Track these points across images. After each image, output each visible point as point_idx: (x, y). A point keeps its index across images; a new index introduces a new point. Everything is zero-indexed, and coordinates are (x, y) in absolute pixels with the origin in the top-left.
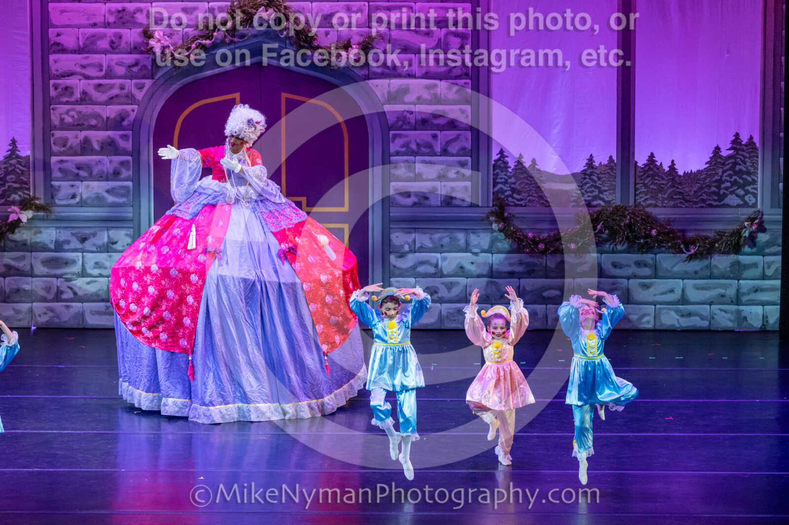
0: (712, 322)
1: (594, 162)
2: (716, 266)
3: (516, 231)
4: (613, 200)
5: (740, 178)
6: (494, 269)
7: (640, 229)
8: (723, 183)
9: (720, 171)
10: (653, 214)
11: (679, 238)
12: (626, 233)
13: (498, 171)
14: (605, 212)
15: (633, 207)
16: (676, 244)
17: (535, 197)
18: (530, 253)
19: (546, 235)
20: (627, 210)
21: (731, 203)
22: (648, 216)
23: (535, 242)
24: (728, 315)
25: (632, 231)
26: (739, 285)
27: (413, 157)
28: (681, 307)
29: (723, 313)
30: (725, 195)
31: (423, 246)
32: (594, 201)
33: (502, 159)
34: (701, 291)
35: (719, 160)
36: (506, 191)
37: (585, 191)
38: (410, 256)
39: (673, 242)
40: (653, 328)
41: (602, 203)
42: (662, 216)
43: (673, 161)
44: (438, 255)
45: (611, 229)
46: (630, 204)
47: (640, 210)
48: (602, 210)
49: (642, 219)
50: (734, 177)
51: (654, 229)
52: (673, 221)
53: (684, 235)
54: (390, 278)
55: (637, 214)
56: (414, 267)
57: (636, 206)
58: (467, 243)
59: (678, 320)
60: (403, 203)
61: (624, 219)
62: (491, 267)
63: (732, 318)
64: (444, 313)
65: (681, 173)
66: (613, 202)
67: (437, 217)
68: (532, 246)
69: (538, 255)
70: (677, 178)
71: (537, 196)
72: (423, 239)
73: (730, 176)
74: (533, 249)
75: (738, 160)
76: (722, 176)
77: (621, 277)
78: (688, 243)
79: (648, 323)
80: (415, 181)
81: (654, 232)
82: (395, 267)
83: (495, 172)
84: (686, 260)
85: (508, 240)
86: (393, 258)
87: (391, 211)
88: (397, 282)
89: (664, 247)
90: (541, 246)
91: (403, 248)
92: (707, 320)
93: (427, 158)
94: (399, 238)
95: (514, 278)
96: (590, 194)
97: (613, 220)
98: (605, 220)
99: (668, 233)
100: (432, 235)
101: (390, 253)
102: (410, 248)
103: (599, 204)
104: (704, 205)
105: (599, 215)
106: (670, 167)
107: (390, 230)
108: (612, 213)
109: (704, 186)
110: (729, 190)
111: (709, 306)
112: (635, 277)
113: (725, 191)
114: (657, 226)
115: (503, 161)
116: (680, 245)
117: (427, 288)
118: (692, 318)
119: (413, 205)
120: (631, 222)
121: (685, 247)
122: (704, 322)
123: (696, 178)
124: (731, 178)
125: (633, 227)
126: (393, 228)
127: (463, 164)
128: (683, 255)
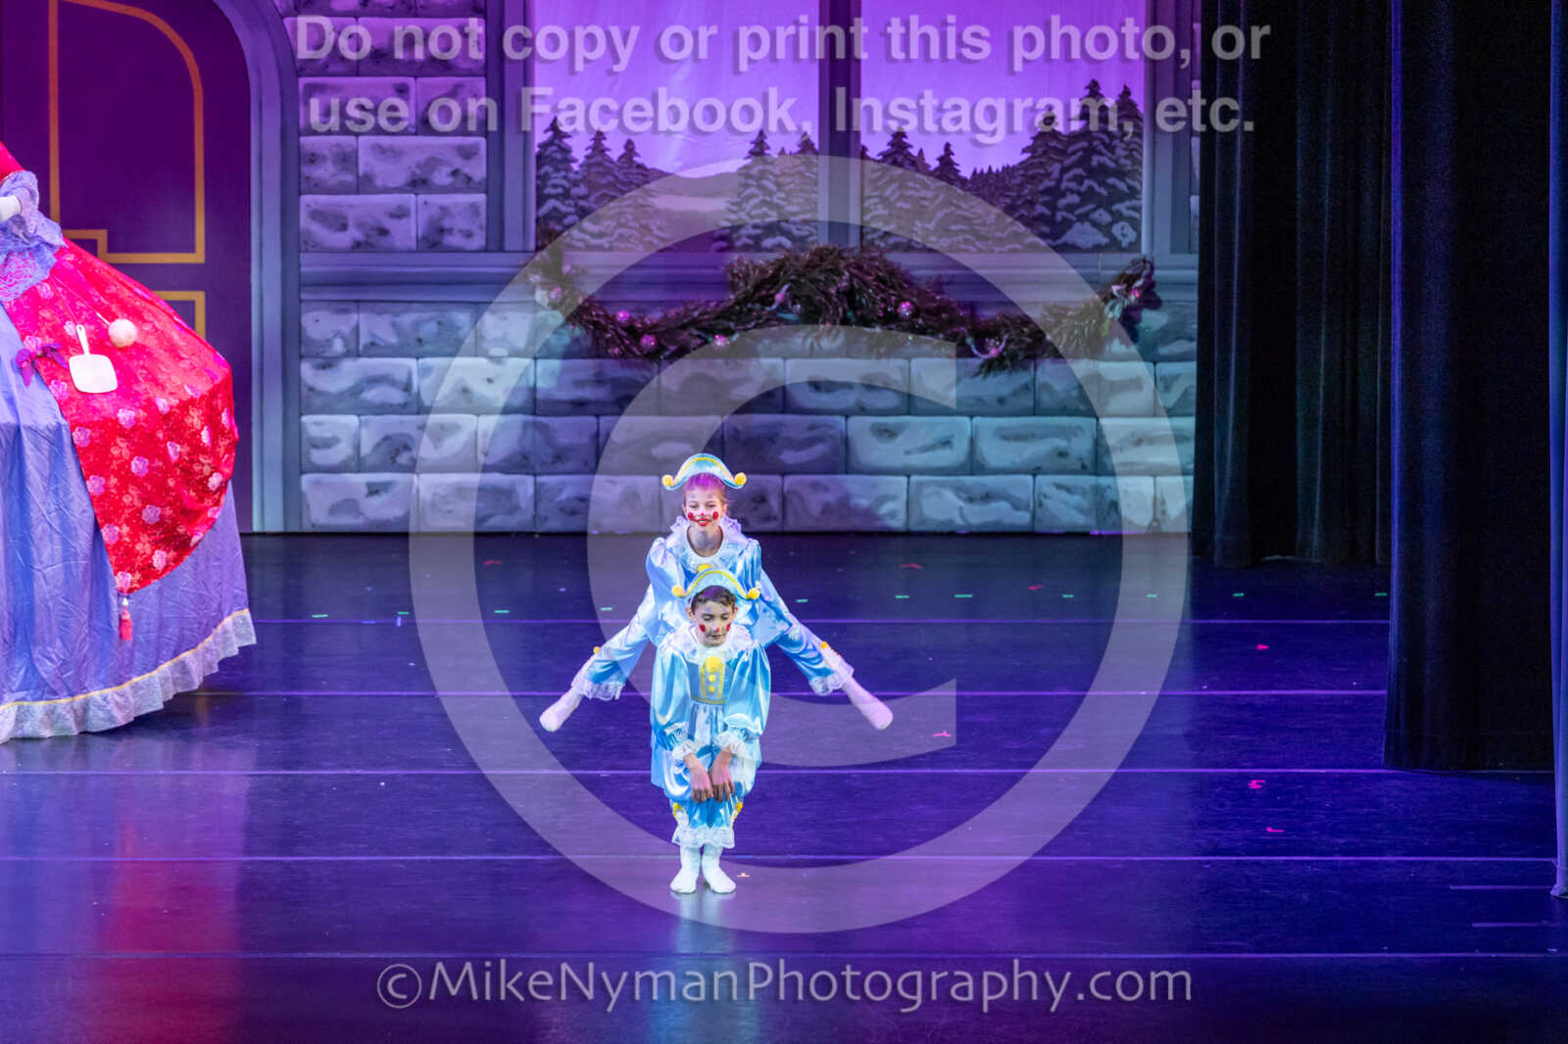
0: (1038, 510)
1: (768, 148)
2: (1046, 387)
3: (588, 308)
4: (811, 235)
5: (1102, 184)
6: (539, 396)
7: (874, 303)
8: (1063, 195)
9: (1056, 168)
10: (903, 268)
11: (962, 322)
12: (840, 310)
13: (547, 168)
14: (794, 262)
15: (857, 251)
18: (622, 356)
19: (655, 316)
20: (843, 258)
21: (1080, 241)
22: (893, 271)
23: (633, 332)
24: (1075, 499)
25: (854, 305)
26: (1099, 430)
27: (354, 138)
28: (968, 480)
29: (1063, 494)
30: (1067, 224)
31: (377, 341)
32: (767, 237)
33: (556, 142)
34: (1014, 444)
35: (1054, 143)
36: (566, 215)
38: (348, 365)
39: (949, 332)
40: (904, 529)
41: (788, 243)
42: (924, 272)
43: (947, 147)
44: (411, 363)
45: (808, 301)
46: (851, 246)
47: (873, 259)
48: (787, 259)
49: (879, 279)
50: (1087, 183)
51: (904, 300)
52: (948, 284)
53: (973, 316)
54: (301, 415)
55: (865, 267)
56: (355, 391)
57: (863, 249)
59: (961, 509)
60: (328, 244)
61: (837, 279)
62: (534, 390)
63: (1085, 504)
65: (966, 172)
66: (811, 239)
67: (406, 274)
68: (627, 342)
69: (639, 361)
70: (957, 184)
72: (375, 325)
73: (1079, 180)
74: (628, 349)
75: (1096, 143)
76: (1059, 181)
77: (831, 413)
78: (983, 334)
79: (893, 514)
80: (357, 192)
81: (905, 309)
82: (311, 389)
83: (542, 172)
84: (977, 375)
85: (570, 327)
86: (306, 370)
87: (302, 260)
88: (316, 423)
90: (648, 342)
91: (330, 346)
92: (1026, 508)
93: (385, 141)
94: (321, 324)
95: (585, 414)
97: (814, 281)
98: (792, 281)
99: (939, 310)
100: (397, 315)
101: (301, 357)
102: (346, 343)
103: (780, 246)
105: (780, 268)
106: (940, 159)
107: (299, 307)
108: (810, 266)
109: (1019, 202)
110: (1078, 212)
111: (1030, 478)
112: (863, 411)
113: (1065, 214)
114: (911, 294)
115: (559, 146)
116: (964, 338)
117: (386, 438)
118: (994, 505)
119: (353, 248)
120: (852, 285)
121: (976, 343)
122: (1020, 514)
123: (1000, 184)
124: (1081, 183)
125: (857, 298)
126: (307, 301)
127: (467, 154)
128: (970, 361)
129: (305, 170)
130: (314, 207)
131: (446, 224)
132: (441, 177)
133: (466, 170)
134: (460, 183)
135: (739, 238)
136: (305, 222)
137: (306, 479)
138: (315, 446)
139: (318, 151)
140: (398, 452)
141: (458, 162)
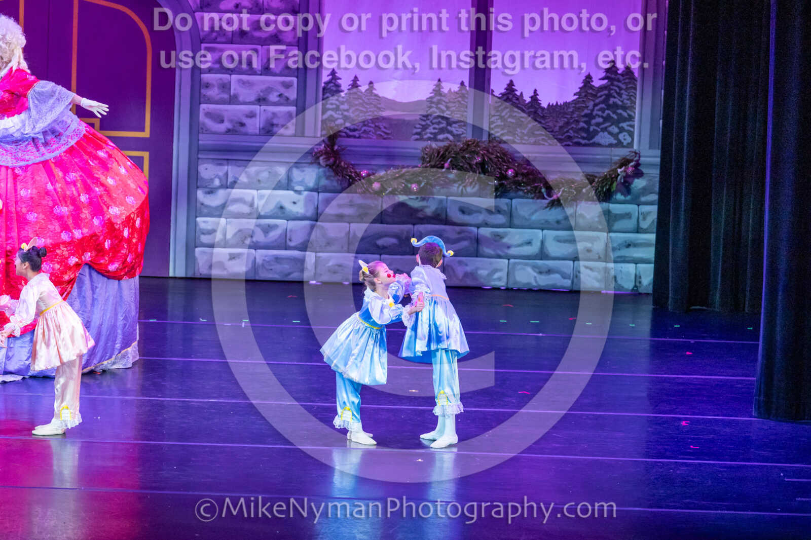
0: (575, 280)
2: (582, 216)
3: (347, 168)
4: (462, 134)
5: (614, 112)
7: (494, 170)
8: (594, 118)
9: (591, 104)
10: (510, 152)
11: (539, 181)
12: (477, 173)
14: (454, 147)
15: (486, 142)
16: (536, 188)
17: (370, 127)
19: (381, 173)
20: (479, 146)
21: (602, 142)
22: (505, 153)
24: (595, 274)
25: (484, 171)
26: (608, 238)
27: (229, 76)
28: (540, 262)
29: (588, 271)
30: (596, 133)
31: (237, 180)
32: (440, 134)
33: (333, 81)
34: (562, 244)
35: (590, 91)
37: (431, 122)
38: (221, 192)
39: (533, 185)
40: (505, 287)
41: (451, 138)
43: (535, 91)
44: (254, 192)
45: (460, 168)
46: (484, 140)
47: (494, 147)
48: (450, 145)
50: (607, 112)
51: (510, 168)
53: (545, 178)
54: (196, 217)
55: (490, 150)
56: (225, 206)
57: (490, 142)
58: (289, 179)
59: (535, 277)
60: (214, 130)
61: (476, 156)
62: (317, 208)
64: (259, 261)
65: (544, 104)
66: (463, 136)
67: (252, 146)
70: (539, 111)
71: (373, 125)
72: (236, 172)
73: (603, 110)
75: (612, 92)
76: (593, 110)
77: (471, 225)
78: (550, 188)
79: (499, 280)
80: (230, 104)
81: (510, 173)
82: (202, 204)
83: (326, 96)
84: (546, 207)
85: (337, 177)
86: (200, 194)
87: (200, 139)
88: (204, 222)
89: (523, 190)
91: (213, 182)
92: (569, 279)
93: (245, 77)
96: (437, 126)
97: (464, 157)
98: (453, 157)
99: (528, 174)
101: (197, 187)
102: (220, 182)
103: (447, 138)
104: (571, 144)
105: (446, 150)
106: (532, 97)
107: (198, 162)
108: (462, 150)
109: (571, 121)
110: (601, 127)
111: (572, 262)
112: (486, 225)
113: (595, 128)
114: (514, 165)
115: (334, 83)
116: (541, 188)
117: (240, 231)
118: (552, 276)
119: (227, 132)
120: (484, 160)
121: (546, 192)
122: (566, 281)
123: (562, 111)
124: (603, 112)
125: (486, 167)
126: (201, 158)
127: (287, 86)
128: (544, 201)
129: (203, 91)
130: (207, 110)
131: (275, 121)
132: (273, 97)
133: (286, 94)
134: (282, 101)
135: (426, 134)
136: (202, 118)
137: (197, 250)
138: (203, 234)
139: (210, 82)
140: (246, 237)
141: (282, 90)
